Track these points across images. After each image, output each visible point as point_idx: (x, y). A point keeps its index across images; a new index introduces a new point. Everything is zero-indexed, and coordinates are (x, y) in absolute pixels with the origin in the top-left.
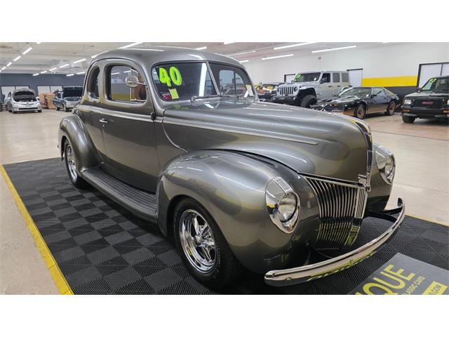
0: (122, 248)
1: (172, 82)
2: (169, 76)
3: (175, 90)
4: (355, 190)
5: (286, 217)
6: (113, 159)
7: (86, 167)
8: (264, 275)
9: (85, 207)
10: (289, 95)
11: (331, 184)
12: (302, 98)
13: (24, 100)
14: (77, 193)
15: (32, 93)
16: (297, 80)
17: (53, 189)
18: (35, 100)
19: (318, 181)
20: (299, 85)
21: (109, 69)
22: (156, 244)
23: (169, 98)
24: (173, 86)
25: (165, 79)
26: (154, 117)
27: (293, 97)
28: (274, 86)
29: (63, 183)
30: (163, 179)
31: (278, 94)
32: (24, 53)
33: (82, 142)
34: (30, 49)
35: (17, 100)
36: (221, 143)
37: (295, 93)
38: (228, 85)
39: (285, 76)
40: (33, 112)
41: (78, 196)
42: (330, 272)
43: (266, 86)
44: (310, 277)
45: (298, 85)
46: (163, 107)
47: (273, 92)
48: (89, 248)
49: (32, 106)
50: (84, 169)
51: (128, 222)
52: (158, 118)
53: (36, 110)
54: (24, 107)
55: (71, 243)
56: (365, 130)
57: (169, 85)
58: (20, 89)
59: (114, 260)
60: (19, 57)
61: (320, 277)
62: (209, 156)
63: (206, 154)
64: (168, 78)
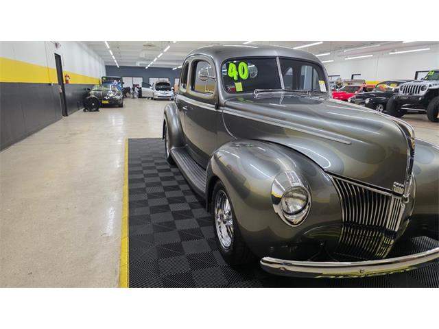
0: (178, 215)
1: (239, 76)
2: (237, 70)
3: (240, 83)
4: (388, 198)
5: (292, 210)
6: (194, 143)
7: (175, 146)
8: (260, 259)
9: (168, 179)
10: (415, 95)
11: (360, 188)
12: (431, 99)
13: (162, 89)
14: (168, 167)
15: (168, 84)
16: (429, 78)
17: (152, 161)
18: (170, 90)
19: (345, 183)
20: (429, 84)
21: (195, 63)
22: (204, 218)
23: (234, 91)
24: (240, 79)
25: (233, 73)
26: (217, 107)
27: (419, 97)
28: (398, 83)
29: (162, 158)
30: (212, 159)
31: (401, 93)
32: (165, 51)
33: (175, 125)
34: (169, 47)
35: (157, 90)
36: (265, 135)
37: (422, 93)
38: (345, 82)
39: (417, 73)
40: (168, 100)
41: (167, 169)
42: (347, 275)
43: (389, 83)
44: (321, 274)
45: (427, 83)
46: (226, 98)
47: (397, 91)
48: (155, 210)
49: (168, 95)
50: (173, 148)
51: (193, 196)
52: (222, 108)
53: (170, 99)
54: (162, 95)
55: (145, 203)
56: (408, 134)
57: (236, 78)
58: (161, 80)
59: (167, 223)
60: (161, 54)
61: (332, 277)
62: (256, 146)
63: (252, 143)
64: (236, 73)
